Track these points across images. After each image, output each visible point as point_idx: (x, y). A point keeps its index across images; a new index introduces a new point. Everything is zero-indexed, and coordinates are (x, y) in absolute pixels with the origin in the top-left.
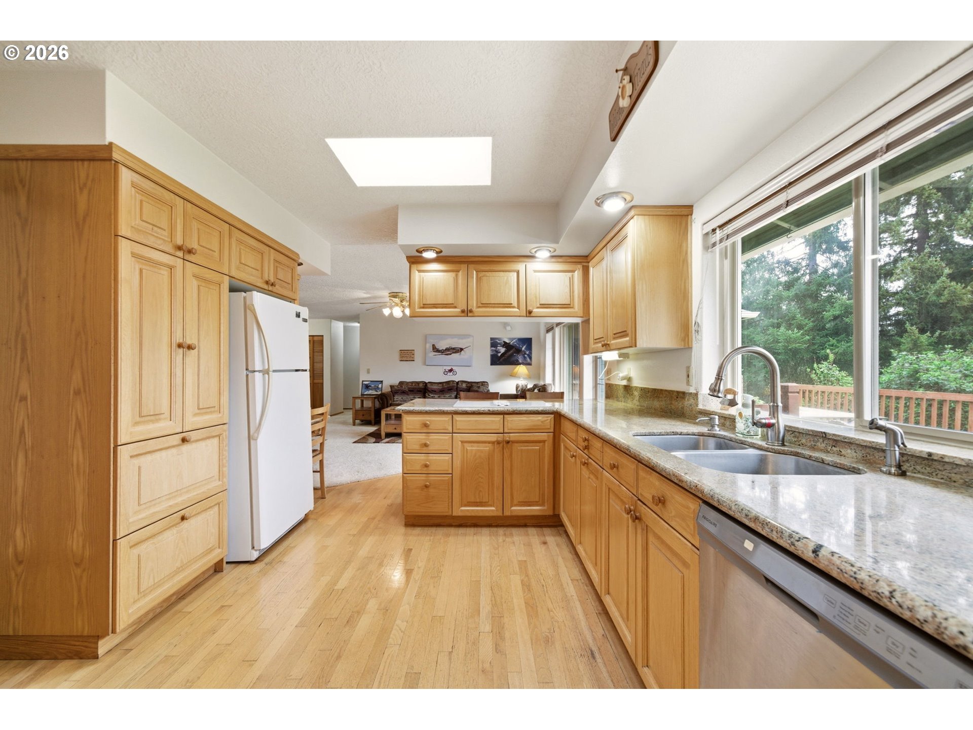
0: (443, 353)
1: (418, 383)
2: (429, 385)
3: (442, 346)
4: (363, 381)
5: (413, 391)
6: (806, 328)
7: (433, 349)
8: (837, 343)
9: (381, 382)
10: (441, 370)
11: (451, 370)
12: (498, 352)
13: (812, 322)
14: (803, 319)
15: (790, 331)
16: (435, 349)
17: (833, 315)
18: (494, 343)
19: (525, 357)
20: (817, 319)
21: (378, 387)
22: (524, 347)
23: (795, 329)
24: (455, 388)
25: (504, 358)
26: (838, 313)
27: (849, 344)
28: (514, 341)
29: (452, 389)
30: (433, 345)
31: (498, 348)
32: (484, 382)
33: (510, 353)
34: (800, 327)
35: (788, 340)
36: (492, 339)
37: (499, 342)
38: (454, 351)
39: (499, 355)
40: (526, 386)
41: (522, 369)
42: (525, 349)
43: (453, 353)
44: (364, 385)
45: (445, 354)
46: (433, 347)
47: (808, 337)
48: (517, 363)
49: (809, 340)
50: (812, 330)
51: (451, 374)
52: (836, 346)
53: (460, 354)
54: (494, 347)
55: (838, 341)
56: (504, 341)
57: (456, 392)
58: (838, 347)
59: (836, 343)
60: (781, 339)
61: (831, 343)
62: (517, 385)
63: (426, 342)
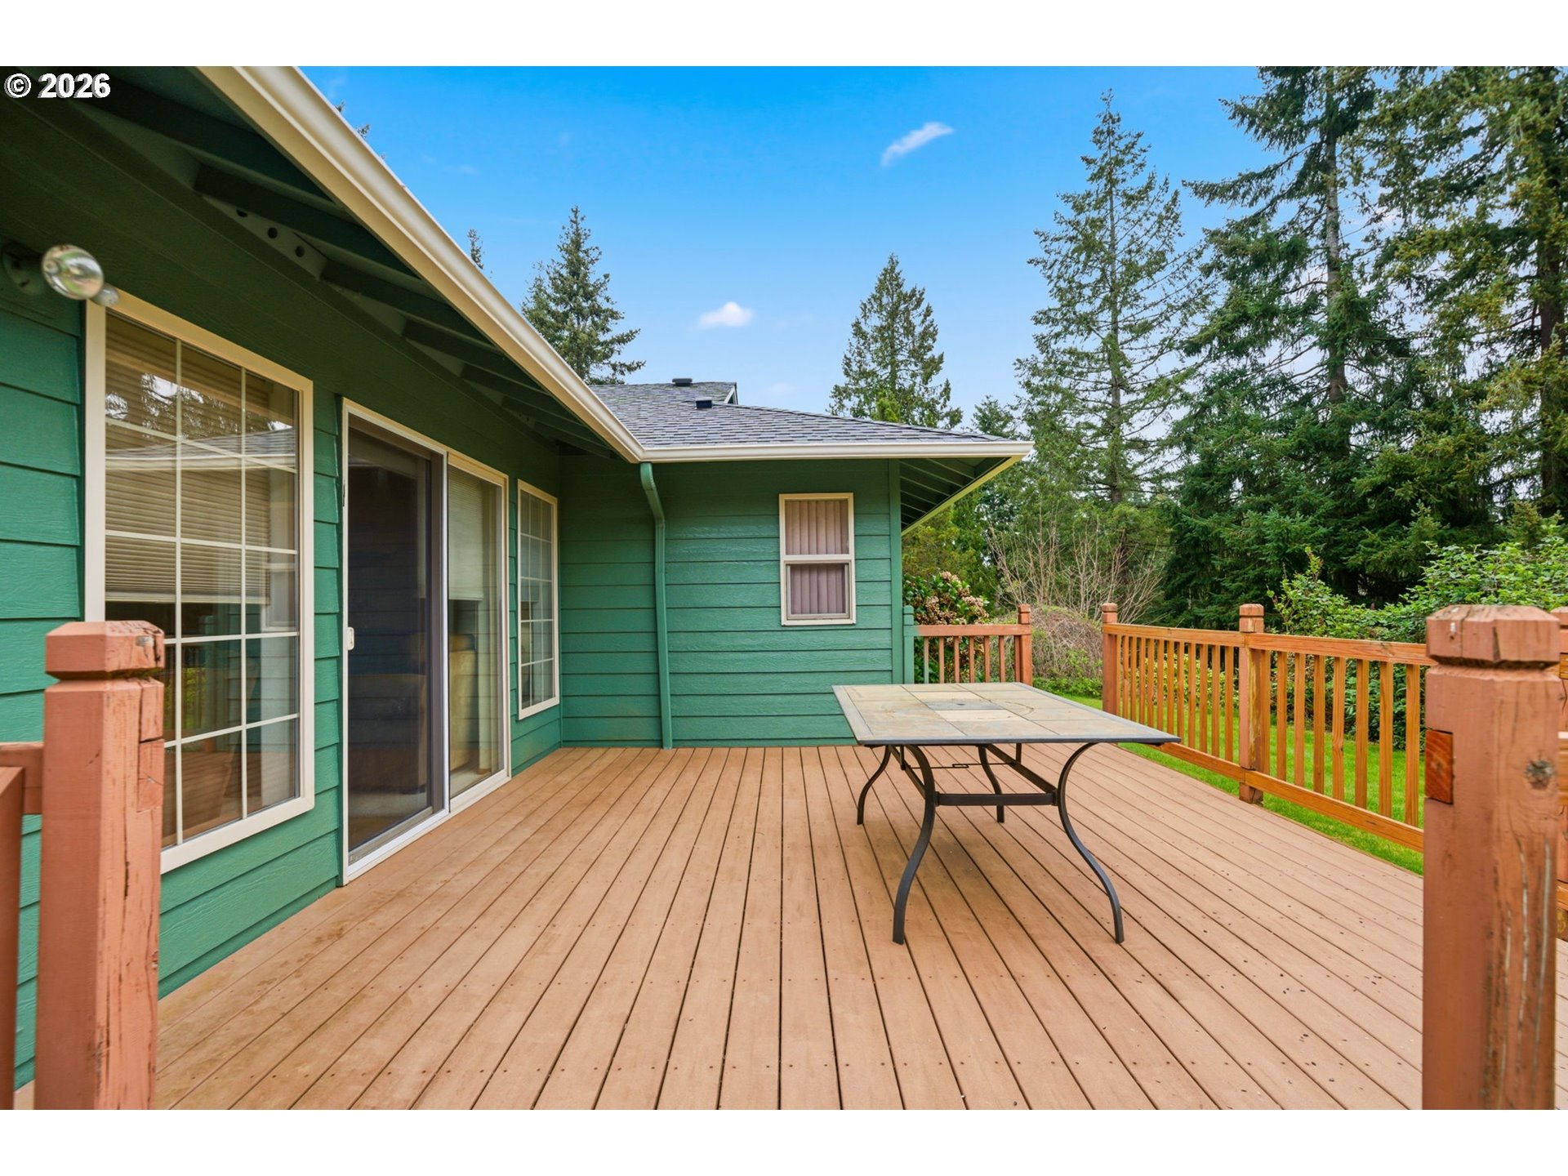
6: (1320, 511)
8: (1382, 540)
13: (1333, 498)
14: (1312, 492)
15: (1288, 518)
17: (1371, 483)
20: (1341, 495)
23: (1298, 514)
26: (1379, 479)
27: (1404, 542)
34: (1308, 509)
35: (1285, 536)
47: (1322, 530)
49: (1325, 536)
50: (1330, 515)
52: (1379, 545)
55: (1385, 536)
58: (1382, 549)
59: (1379, 539)
60: (1270, 534)
61: (1368, 541)
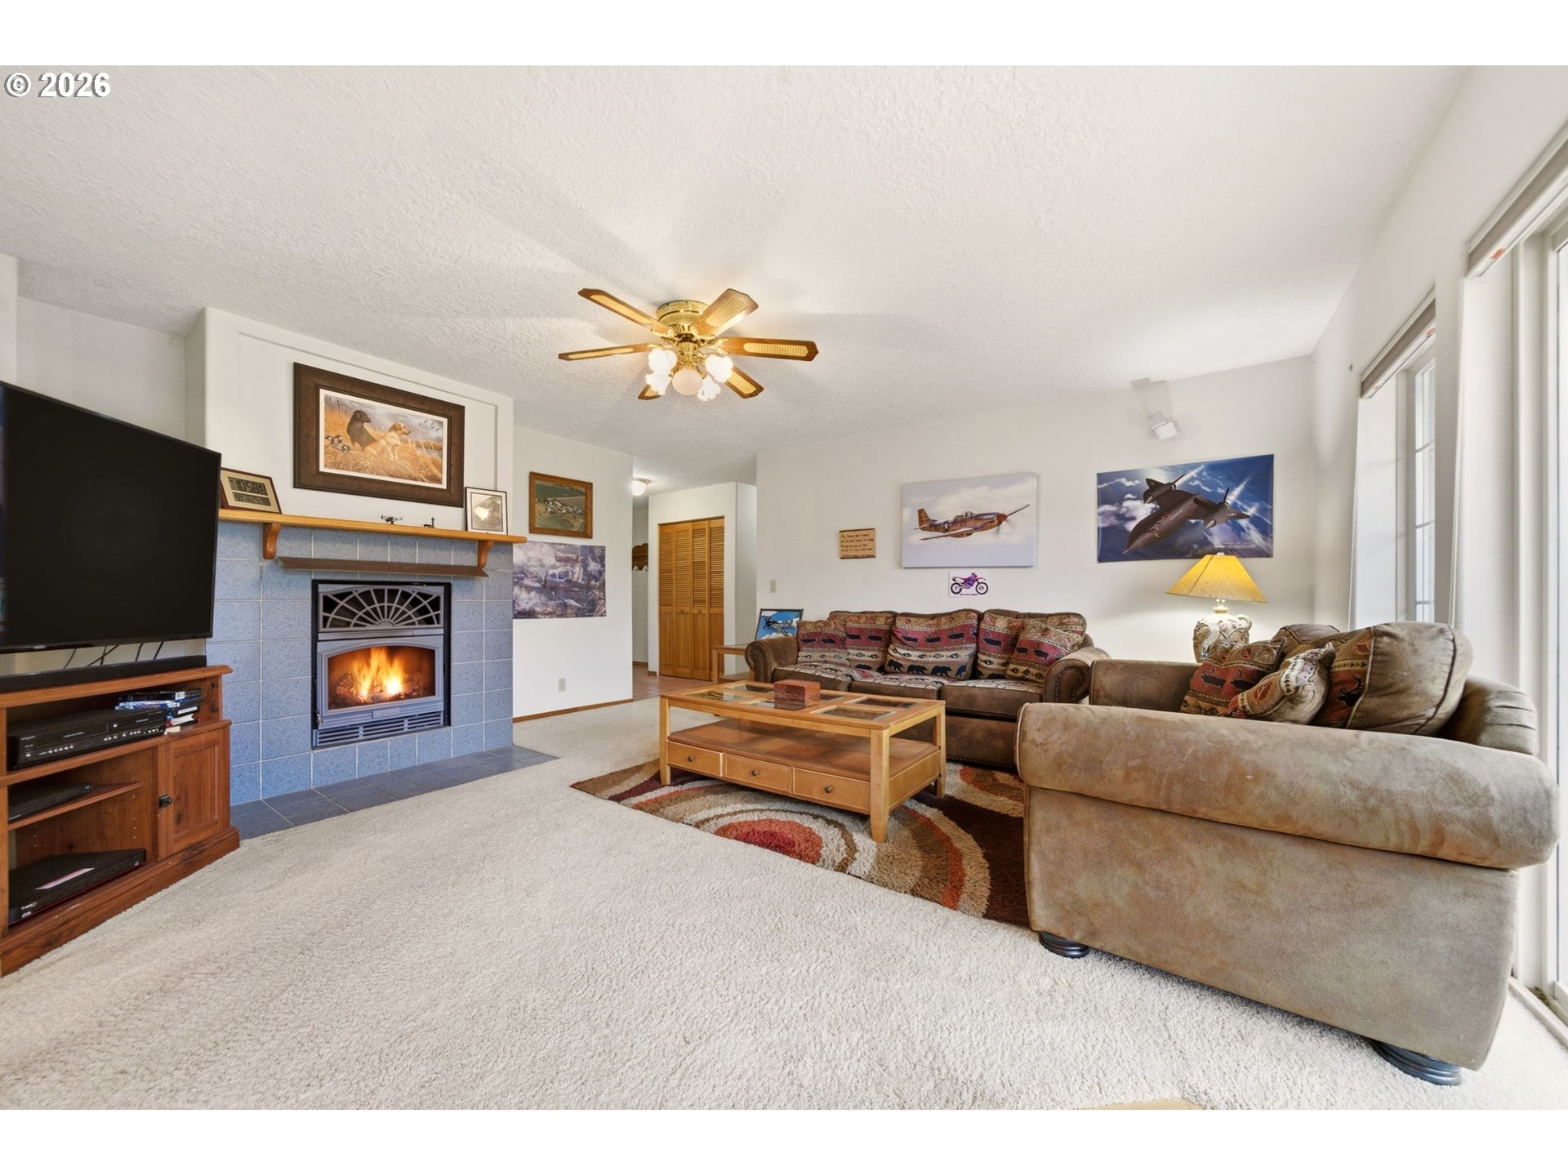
0: (947, 530)
1: (872, 616)
2: (900, 624)
3: (944, 512)
4: (762, 610)
5: (858, 637)
7: (921, 522)
9: (800, 612)
10: (944, 579)
11: (969, 582)
12: (1124, 518)
16: (926, 522)
18: (1110, 490)
19: (1239, 530)
21: (790, 625)
22: (1237, 491)
24: (971, 632)
25: (1147, 536)
28: (1193, 473)
29: (961, 635)
30: (921, 512)
31: (1126, 504)
32: (1068, 615)
33: (1173, 516)
36: (1101, 478)
37: (1129, 484)
38: (979, 524)
39: (1131, 526)
40: (1244, 634)
41: (1220, 569)
42: (1241, 497)
43: (976, 529)
44: (762, 619)
45: (953, 536)
46: (920, 517)
48: (1199, 549)
51: (973, 589)
53: (998, 531)
54: (1111, 503)
56: (1149, 481)
57: (974, 645)
62: (1199, 626)
63: (902, 505)
